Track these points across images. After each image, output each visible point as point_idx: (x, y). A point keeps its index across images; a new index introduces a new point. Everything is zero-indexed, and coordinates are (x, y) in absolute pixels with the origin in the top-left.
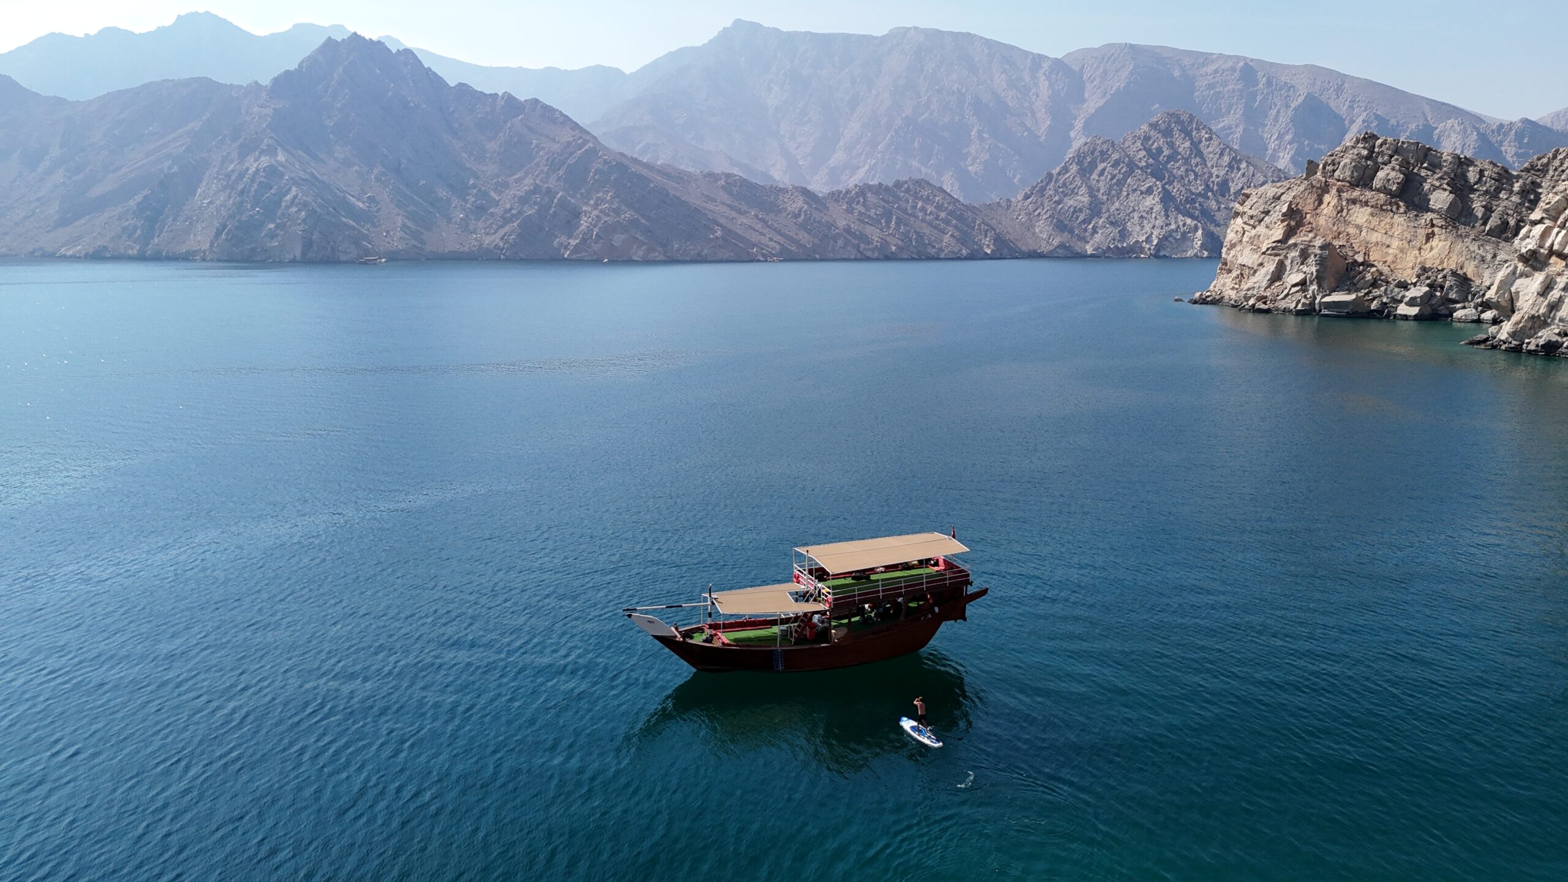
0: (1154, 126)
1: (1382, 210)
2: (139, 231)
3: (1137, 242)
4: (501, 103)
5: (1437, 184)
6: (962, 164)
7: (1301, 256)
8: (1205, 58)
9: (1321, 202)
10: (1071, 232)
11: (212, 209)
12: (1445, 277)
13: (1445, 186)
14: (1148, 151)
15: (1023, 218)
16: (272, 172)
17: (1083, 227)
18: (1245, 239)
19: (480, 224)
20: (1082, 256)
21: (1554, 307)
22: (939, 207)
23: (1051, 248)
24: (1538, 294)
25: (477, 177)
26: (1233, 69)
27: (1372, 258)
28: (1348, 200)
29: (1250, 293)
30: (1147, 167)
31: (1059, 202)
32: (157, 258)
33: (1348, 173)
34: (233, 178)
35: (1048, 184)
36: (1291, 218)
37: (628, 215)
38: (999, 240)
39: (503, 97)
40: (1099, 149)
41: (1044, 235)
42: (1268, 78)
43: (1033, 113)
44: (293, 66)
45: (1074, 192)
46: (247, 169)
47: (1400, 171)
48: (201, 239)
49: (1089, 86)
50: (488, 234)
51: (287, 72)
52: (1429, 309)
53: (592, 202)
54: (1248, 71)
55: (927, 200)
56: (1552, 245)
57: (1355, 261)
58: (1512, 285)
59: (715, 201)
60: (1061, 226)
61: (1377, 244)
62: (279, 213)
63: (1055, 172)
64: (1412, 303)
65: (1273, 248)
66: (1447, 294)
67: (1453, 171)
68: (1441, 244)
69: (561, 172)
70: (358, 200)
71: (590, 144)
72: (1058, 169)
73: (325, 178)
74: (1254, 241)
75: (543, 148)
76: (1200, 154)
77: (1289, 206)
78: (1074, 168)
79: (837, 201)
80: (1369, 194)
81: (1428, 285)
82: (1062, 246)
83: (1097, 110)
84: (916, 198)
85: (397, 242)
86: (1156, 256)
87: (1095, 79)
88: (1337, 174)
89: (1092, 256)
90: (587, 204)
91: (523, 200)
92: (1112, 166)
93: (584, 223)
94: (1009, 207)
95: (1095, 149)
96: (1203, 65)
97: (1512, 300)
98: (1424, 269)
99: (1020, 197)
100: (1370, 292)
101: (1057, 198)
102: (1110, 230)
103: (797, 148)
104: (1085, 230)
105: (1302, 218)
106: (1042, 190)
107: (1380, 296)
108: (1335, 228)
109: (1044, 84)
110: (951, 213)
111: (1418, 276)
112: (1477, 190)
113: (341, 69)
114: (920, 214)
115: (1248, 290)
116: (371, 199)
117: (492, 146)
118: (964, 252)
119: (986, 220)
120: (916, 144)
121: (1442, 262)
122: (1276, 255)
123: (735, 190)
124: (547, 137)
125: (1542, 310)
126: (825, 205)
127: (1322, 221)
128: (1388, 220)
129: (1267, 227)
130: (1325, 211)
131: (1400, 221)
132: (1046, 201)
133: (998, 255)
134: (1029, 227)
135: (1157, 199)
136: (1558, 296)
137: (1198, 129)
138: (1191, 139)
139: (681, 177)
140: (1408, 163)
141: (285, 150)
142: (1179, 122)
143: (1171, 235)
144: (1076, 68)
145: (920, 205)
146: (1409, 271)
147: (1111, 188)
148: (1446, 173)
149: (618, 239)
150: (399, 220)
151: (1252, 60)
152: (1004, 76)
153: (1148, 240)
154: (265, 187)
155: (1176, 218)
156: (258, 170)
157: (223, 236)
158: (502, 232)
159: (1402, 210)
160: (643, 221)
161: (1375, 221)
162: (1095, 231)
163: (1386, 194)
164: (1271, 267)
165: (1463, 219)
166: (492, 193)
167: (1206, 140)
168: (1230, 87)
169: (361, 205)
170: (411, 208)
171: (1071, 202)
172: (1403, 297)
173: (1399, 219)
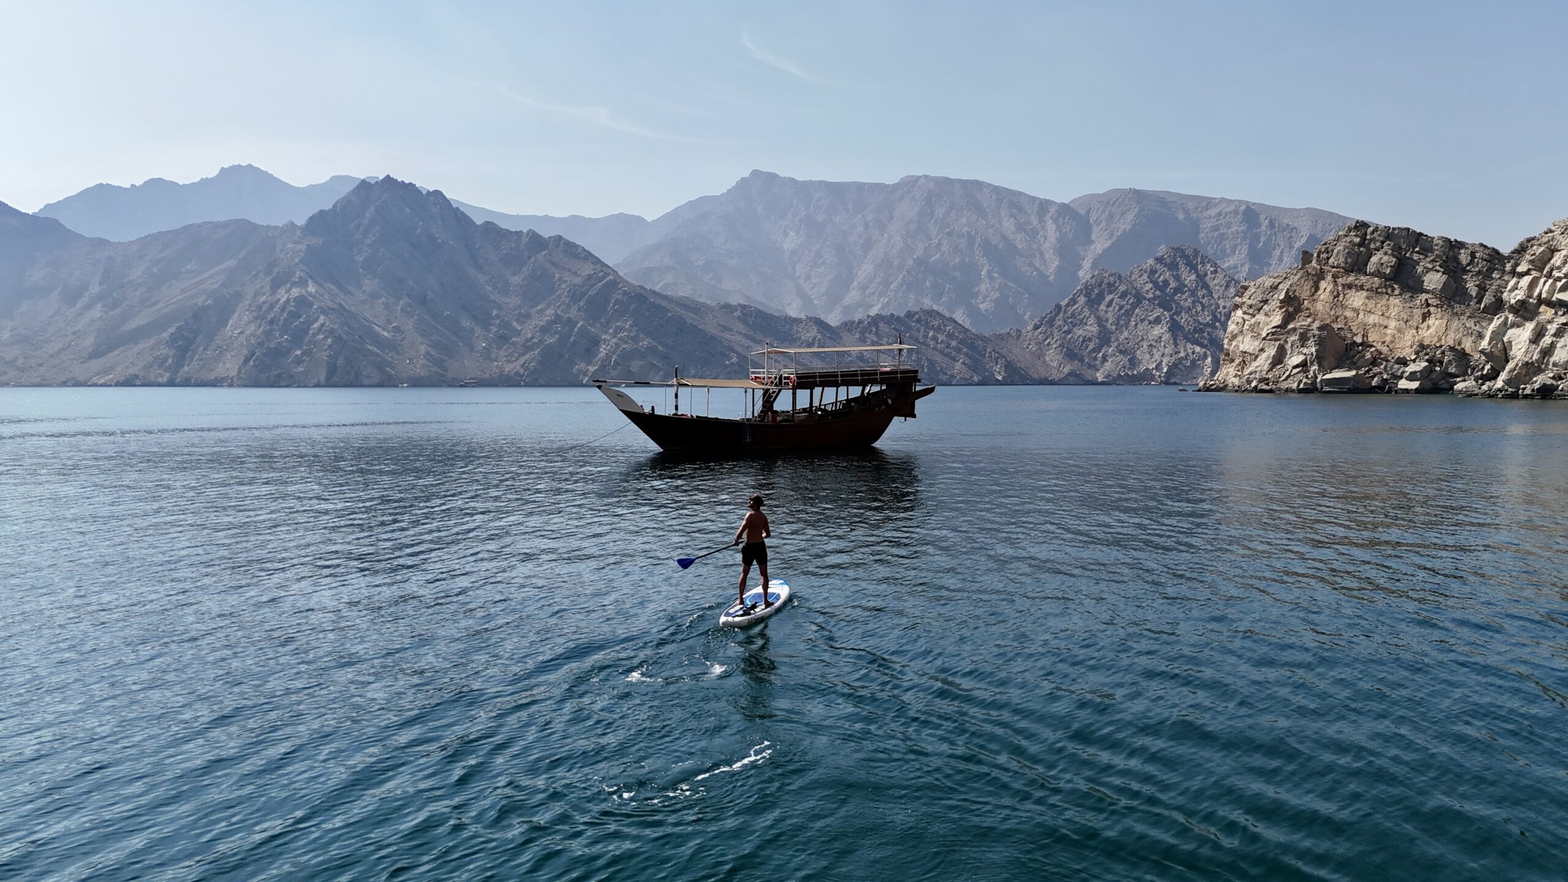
0: (1160, 260)
1: (1377, 293)
2: (170, 361)
3: (1147, 369)
4: (525, 240)
5: (1430, 266)
6: (973, 301)
7: (1300, 340)
8: (1208, 203)
9: (1317, 289)
10: (1081, 360)
11: (242, 338)
12: (1443, 353)
13: (1438, 268)
14: (1155, 284)
15: (1033, 347)
16: (303, 302)
17: (1094, 355)
18: (1246, 327)
19: (502, 353)
20: (1094, 383)
21: (1548, 352)
22: (950, 336)
23: (1062, 376)
24: (1530, 341)
25: (500, 308)
26: (1235, 212)
27: (1370, 339)
28: (1343, 285)
29: (1253, 376)
30: (1154, 298)
31: (1068, 332)
32: (186, 383)
33: (1342, 260)
34: (264, 309)
35: (1056, 315)
36: (1289, 305)
37: (645, 343)
38: (1010, 367)
39: (528, 234)
40: (1106, 281)
41: (1053, 360)
42: (1271, 221)
43: (1042, 254)
44: (328, 206)
45: (1083, 323)
46: (279, 300)
47: (1394, 256)
48: (230, 366)
49: (1096, 230)
50: (509, 362)
51: (322, 212)
52: (1430, 383)
53: (611, 331)
54: (1250, 214)
55: (938, 329)
56: (1540, 294)
57: (1355, 342)
58: (1504, 335)
59: (731, 330)
60: (1071, 355)
61: (1375, 325)
62: (306, 341)
63: (1063, 303)
64: (1412, 377)
65: (1273, 334)
66: (1447, 368)
67: (1444, 253)
68: (1437, 322)
69: (582, 303)
70: (384, 329)
71: (611, 277)
72: (1066, 301)
73: (352, 309)
74: (1254, 329)
75: (566, 282)
76: (1206, 286)
77: (1287, 293)
78: (1082, 300)
79: (850, 331)
80: (1364, 279)
81: (1427, 361)
82: (1072, 373)
83: (1104, 251)
84: (927, 327)
85: (419, 368)
86: (1167, 383)
87: (1101, 221)
88: (1331, 260)
89: (1103, 383)
90: (606, 333)
91: (544, 330)
92: (1120, 297)
93: (603, 350)
94: (1018, 337)
95: (1102, 282)
96: (1207, 208)
97: (1505, 349)
98: (1422, 346)
99: (1030, 328)
100: (1370, 370)
101: (1066, 328)
102: (1119, 358)
103: (812, 289)
104: (1095, 359)
105: (1300, 304)
106: (1051, 323)
107: (1381, 373)
108: (1333, 313)
109: (1051, 227)
110: (962, 342)
111: (1417, 353)
112: (1469, 271)
113: (373, 209)
114: (932, 343)
115: (1251, 373)
116: (397, 329)
117: (516, 280)
118: (976, 379)
119: (997, 349)
120: (928, 283)
121: (1440, 340)
122: (1276, 340)
123: (751, 320)
124: (570, 270)
125: (1535, 357)
126: (838, 334)
127: (1319, 306)
128: (1384, 302)
129: (1266, 315)
130: (1322, 297)
131: (1396, 303)
132: (1056, 331)
133: (1009, 381)
134: (1040, 356)
135: (1165, 328)
136: (1549, 342)
137: (1203, 263)
138: (1196, 271)
139: (698, 308)
140: (1400, 248)
141: (314, 281)
142: (1184, 256)
143: (1181, 363)
144: (1082, 212)
145: (931, 334)
146: (1408, 350)
147: (1118, 319)
148: (1437, 256)
149: (636, 365)
150: (423, 349)
151: (1254, 204)
152: (1012, 220)
153: (1158, 367)
154: (295, 315)
155: (1185, 346)
156: (288, 300)
157: (251, 363)
158: (523, 360)
159: (1397, 292)
160: (660, 348)
161: (1371, 304)
162: (1105, 359)
163: (1381, 278)
164: (1271, 351)
165: (1457, 299)
166: (515, 324)
167: (1212, 273)
168: (1234, 229)
169: (386, 334)
170: (435, 337)
171: (1080, 332)
172: (1403, 372)
173: (1395, 301)
